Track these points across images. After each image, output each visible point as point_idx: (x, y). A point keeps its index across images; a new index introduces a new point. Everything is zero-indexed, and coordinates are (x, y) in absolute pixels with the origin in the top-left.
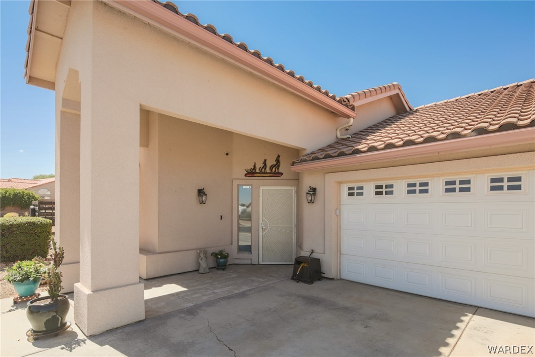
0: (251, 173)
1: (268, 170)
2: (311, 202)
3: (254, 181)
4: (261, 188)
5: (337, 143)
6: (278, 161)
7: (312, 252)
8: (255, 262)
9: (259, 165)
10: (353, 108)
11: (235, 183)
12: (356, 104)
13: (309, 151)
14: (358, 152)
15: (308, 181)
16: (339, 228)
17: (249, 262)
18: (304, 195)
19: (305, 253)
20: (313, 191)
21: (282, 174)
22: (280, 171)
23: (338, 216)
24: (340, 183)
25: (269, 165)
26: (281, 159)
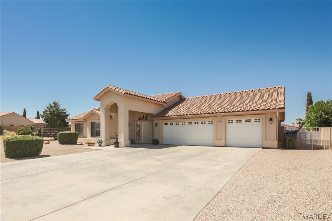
0: (140, 119)
1: (144, 118)
2: (156, 126)
3: (141, 121)
4: (143, 123)
5: (162, 111)
6: (147, 116)
7: (156, 138)
8: (141, 143)
9: (142, 117)
10: (166, 103)
11: (136, 121)
12: (166, 102)
13: (155, 114)
14: (166, 116)
15: (155, 122)
16: (162, 132)
17: (139, 143)
18: (154, 125)
19: (155, 139)
20: (157, 124)
21: (148, 119)
22: (148, 118)
23: (162, 130)
24: (163, 122)
25: (144, 117)
26: (148, 115)
